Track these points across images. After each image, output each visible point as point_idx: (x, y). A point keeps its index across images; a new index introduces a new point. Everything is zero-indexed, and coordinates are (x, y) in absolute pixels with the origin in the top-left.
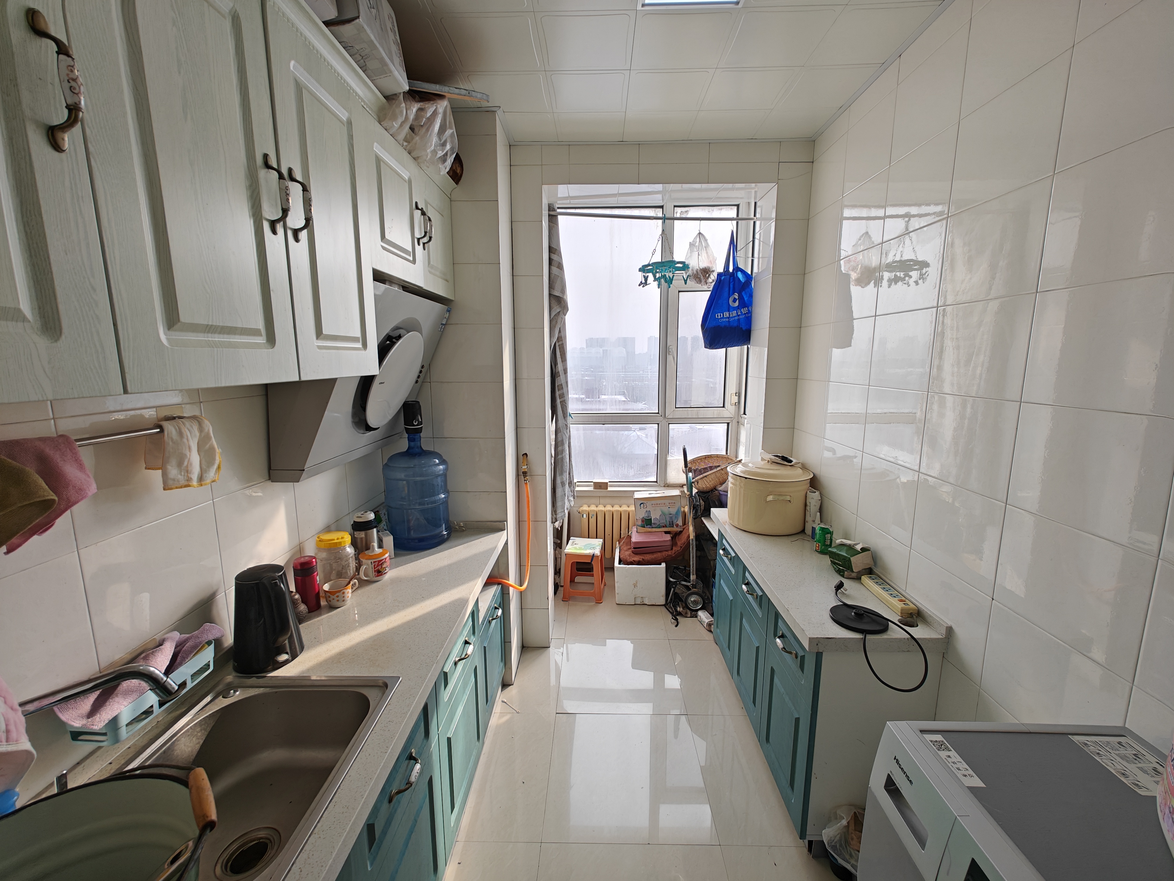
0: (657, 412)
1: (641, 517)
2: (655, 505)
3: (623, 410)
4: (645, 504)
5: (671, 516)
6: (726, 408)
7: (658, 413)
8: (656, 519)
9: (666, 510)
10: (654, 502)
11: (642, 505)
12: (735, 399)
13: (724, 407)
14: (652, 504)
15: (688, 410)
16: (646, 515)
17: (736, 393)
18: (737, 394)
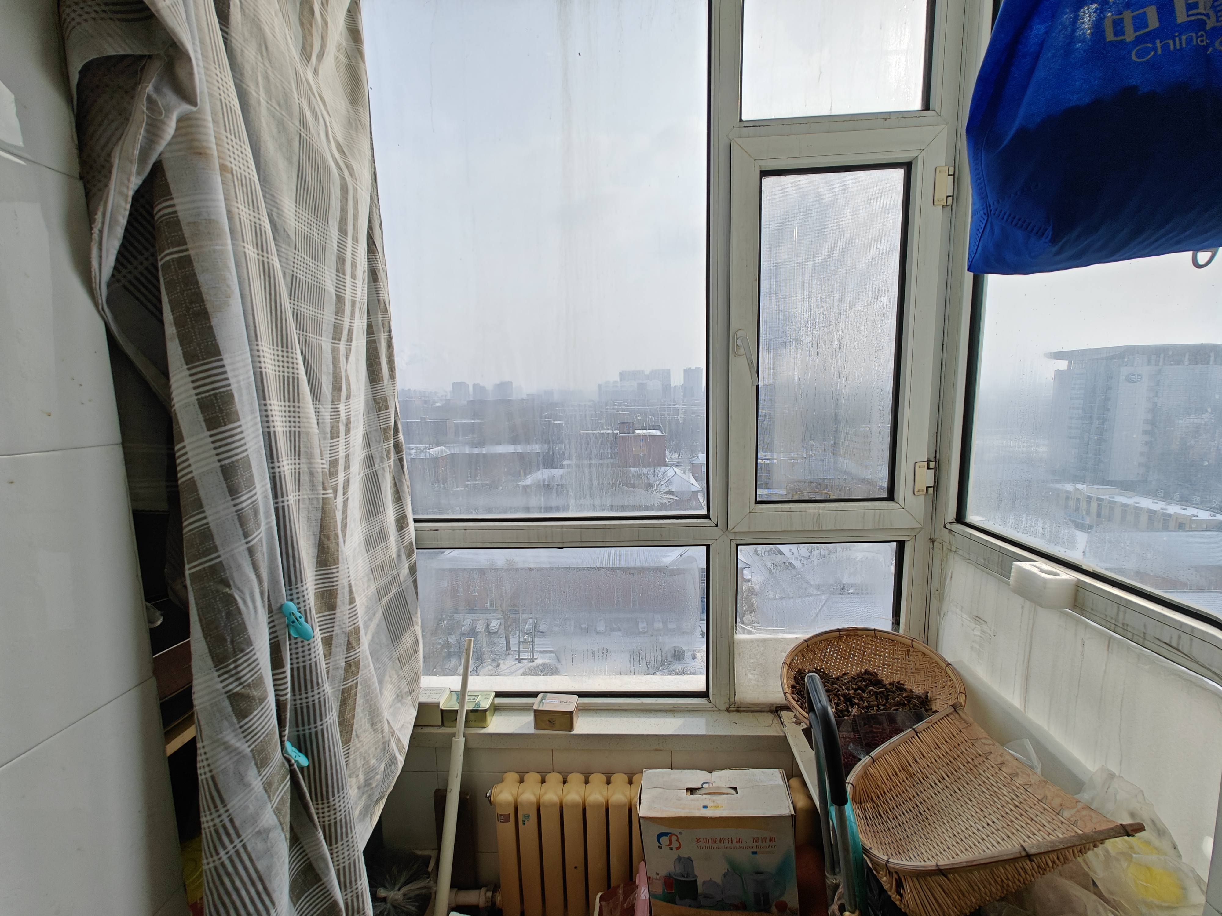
0: (704, 512)
1: (663, 873)
2: (705, 840)
3: (612, 508)
4: (674, 838)
5: (761, 877)
6: (901, 502)
7: (707, 517)
8: (710, 883)
9: (742, 857)
10: (701, 833)
11: (665, 840)
12: (926, 477)
13: (891, 496)
14: (698, 840)
15: (790, 510)
16: (679, 870)
17: (928, 461)
18: (932, 465)
